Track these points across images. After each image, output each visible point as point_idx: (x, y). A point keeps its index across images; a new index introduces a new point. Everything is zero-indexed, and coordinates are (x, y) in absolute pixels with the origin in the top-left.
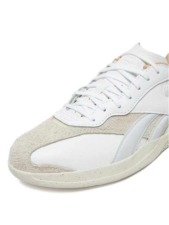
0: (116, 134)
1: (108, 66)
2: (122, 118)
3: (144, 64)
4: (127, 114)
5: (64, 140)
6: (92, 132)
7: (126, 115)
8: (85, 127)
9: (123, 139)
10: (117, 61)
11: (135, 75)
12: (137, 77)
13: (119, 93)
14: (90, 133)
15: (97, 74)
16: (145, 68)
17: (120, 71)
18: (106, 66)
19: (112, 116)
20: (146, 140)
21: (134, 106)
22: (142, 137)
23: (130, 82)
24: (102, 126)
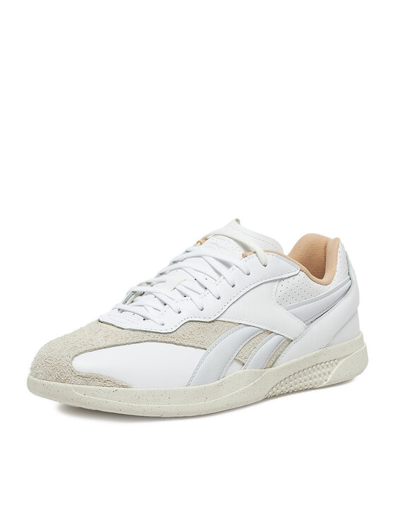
0: (194, 347)
1: (187, 252)
2: (205, 325)
3: (242, 251)
4: (213, 321)
5: (119, 345)
6: (159, 339)
7: (210, 322)
8: (150, 332)
9: (205, 356)
10: (201, 244)
11: (228, 265)
12: (231, 269)
13: (201, 290)
14: (157, 341)
15: (168, 264)
16: (244, 256)
17: (207, 258)
18: (184, 251)
19: (190, 321)
20: (241, 366)
21: (223, 310)
22: (234, 357)
23: (220, 274)
24: (174, 333)
